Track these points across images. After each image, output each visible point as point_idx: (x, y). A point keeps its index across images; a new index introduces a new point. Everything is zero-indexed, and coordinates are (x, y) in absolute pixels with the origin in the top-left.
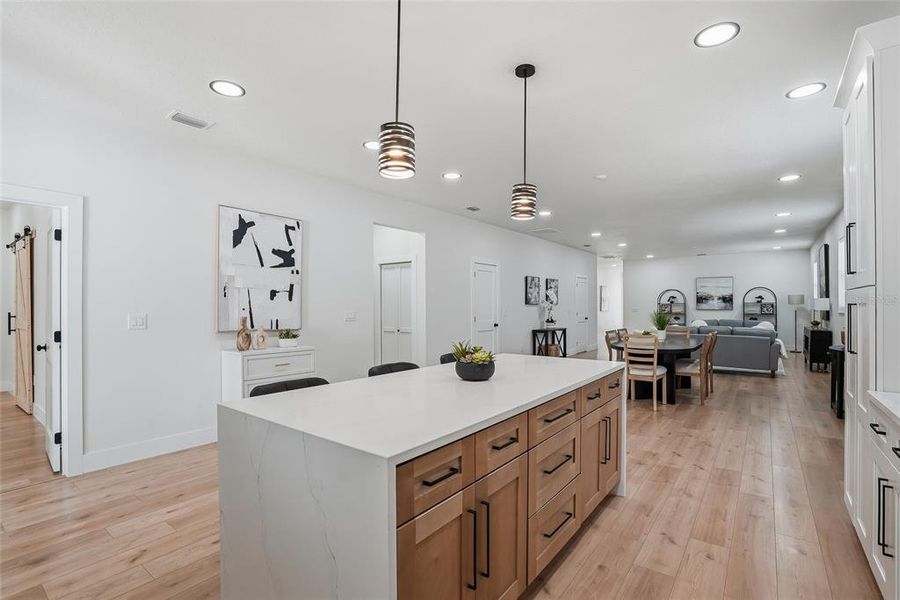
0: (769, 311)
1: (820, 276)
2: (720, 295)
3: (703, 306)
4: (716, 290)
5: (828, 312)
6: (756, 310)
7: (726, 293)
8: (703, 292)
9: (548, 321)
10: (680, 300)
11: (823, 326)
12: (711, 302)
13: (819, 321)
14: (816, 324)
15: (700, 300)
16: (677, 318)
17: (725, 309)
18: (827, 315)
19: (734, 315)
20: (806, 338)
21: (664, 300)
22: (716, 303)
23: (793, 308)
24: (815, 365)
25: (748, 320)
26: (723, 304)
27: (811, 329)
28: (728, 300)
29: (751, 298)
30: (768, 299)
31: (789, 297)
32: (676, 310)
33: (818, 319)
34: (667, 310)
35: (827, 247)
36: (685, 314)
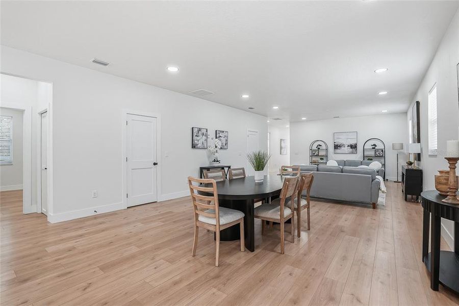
0: (380, 155)
1: (413, 127)
2: (349, 144)
3: (338, 151)
4: (346, 141)
5: (419, 155)
6: (372, 153)
7: (353, 142)
8: (339, 142)
9: (215, 161)
10: (324, 147)
11: (415, 166)
12: (343, 148)
13: (413, 161)
14: (410, 164)
15: (337, 147)
16: (322, 159)
17: (352, 153)
18: (418, 157)
19: (358, 157)
20: (403, 174)
21: (314, 147)
22: (347, 149)
23: (396, 152)
24: (409, 196)
25: (366, 161)
26: (351, 150)
27: (406, 168)
28: (354, 147)
29: (369, 146)
30: (380, 146)
31: (393, 144)
32: (322, 153)
33: (412, 160)
34: (316, 153)
35: (418, 103)
36: (327, 156)
